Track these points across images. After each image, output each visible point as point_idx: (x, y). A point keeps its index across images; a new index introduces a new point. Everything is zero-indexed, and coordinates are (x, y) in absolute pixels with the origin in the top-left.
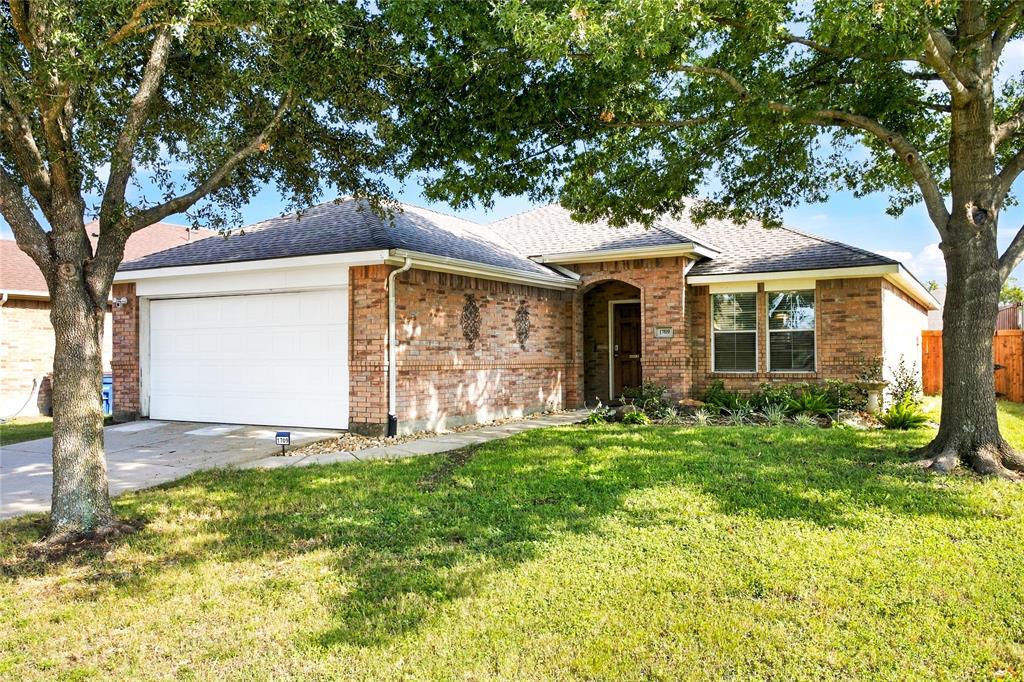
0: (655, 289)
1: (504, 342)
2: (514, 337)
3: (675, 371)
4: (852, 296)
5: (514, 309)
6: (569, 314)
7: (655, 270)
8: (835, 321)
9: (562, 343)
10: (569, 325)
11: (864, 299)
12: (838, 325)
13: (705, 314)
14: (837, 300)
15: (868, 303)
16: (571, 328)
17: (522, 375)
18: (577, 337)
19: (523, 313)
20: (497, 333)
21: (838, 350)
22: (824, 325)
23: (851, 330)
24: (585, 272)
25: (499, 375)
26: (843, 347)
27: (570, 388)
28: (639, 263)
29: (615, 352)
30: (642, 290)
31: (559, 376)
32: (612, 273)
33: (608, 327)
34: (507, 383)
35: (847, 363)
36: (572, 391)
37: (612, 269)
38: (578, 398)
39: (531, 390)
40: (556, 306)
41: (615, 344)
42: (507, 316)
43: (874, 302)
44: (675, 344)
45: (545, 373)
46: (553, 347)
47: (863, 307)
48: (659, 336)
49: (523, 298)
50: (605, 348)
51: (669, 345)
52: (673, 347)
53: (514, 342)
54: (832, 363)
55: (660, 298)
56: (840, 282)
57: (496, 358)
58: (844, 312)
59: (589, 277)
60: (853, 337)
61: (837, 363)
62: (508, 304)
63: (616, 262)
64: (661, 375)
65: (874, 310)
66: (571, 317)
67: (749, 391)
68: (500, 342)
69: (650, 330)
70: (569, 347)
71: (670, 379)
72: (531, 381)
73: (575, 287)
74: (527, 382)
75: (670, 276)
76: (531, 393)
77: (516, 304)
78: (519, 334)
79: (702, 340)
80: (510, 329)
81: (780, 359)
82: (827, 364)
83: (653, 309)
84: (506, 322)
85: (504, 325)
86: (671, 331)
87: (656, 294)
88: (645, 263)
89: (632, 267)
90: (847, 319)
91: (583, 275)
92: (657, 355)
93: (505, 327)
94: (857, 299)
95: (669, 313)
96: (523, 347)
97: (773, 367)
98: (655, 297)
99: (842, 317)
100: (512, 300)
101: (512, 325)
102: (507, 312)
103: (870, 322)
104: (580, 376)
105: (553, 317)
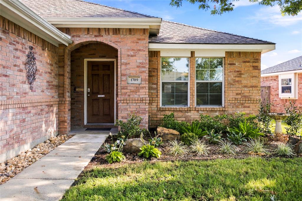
0: (128, 50)
1: (15, 82)
2: (25, 79)
3: (143, 107)
4: (245, 62)
5: (24, 52)
6: (61, 64)
7: (129, 36)
8: (235, 77)
9: (56, 86)
10: (62, 73)
11: (251, 64)
12: (237, 79)
13: (157, 69)
14: (237, 64)
15: (253, 67)
16: (63, 75)
17: (30, 112)
18: (67, 82)
19: (31, 58)
20: (9, 72)
21: (237, 94)
22: (229, 79)
23: (244, 82)
24: (75, 34)
25: (10, 115)
26: (240, 92)
27: (62, 119)
28: (116, 31)
29: (88, 93)
30: (119, 50)
31: (55, 110)
32: (96, 36)
33: (84, 76)
34: (18, 122)
35: (241, 102)
36: (64, 122)
37: (96, 34)
38: (67, 126)
39: (37, 124)
40: (53, 57)
41: (88, 88)
42: (18, 58)
43: (257, 67)
44: (143, 88)
45: (46, 109)
46: (51, 89)
47: (251, 69)
48: (130, 82)
49: (31, 44)
50: (82, 90)
51: (138, 89)
52: (140, 91)
53: (25, 83)
54: (233, 102)
55: (132, 56)
56: (239, 53)
57: (8, 99)
58: (241, 72)
59: (78, 39)
60: (245, 87)
61: (236, 102)
62: (19, 47)
63: (99, 29)
64: (131, 110)
65: (257, 71)
66: (63, 67)
67: (184, 119)
68: (12, 82)
69: (124, 78)
70: (62, 89)
71: (138, 112)
72: (38, 117)
73: (67, 45)
74: (34, 118)
75: (139, 41)
76: (37, 127)
77: (26, 49)
78: (28, 77)
79: (155, 86)
80: (21, 71)
81: (202, 99)
82: (231, 102)
83: (126, 64)
84: (18, 64)
85: (15, 66)
86: (140, 79)
87: (129, 54)
88: (121, 31)
89: (111, 33)
90: (242, 76)
91: (73, 36)
92: (129, 95)
93: (16, 68)
94: (248, 64)
95: (138, 67)
96: (31, 88)
97: (198, 104)
98: (128, 55)
99: (240, 74)
100: (22, 44)
101: (22, 67)
102: (18, 53)
103: (254, 78)
104: (69, 110)
105: (51, 65)
